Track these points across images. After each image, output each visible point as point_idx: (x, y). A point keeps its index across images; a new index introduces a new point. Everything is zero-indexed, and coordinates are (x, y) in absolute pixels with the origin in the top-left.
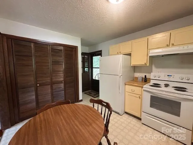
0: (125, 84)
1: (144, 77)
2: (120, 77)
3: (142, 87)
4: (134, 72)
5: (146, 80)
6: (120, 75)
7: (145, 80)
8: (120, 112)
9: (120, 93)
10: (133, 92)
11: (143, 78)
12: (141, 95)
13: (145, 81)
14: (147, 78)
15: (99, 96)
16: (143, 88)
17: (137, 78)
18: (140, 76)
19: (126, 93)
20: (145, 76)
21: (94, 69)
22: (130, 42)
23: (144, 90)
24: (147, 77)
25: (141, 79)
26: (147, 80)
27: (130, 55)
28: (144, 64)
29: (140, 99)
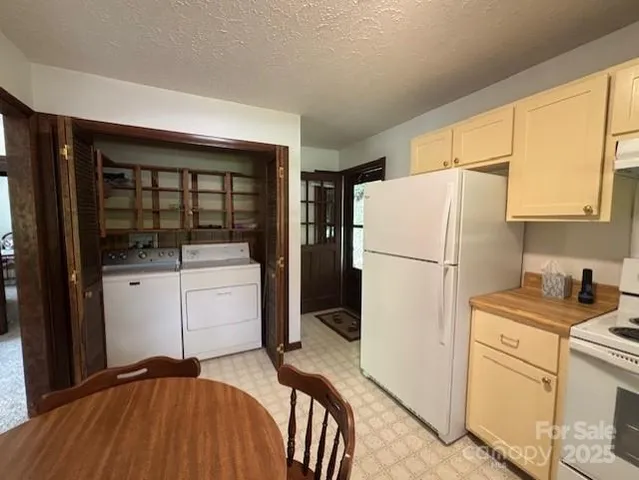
0: (472, 307)
1: (579, 277)
2: (446, 270)
3: (565, 334)
4: (525, 250)
5: (588, 295)
6: (447, 262)
7: (585, 296)
8: (442, 430)
9: (443, 344)
10: (508, 347)
11: (569, 283)
12: (556, 374)
13: (581, 300)
14: (596, 285)
15: (359, 338)
16: (572, 340)
17: (538, 279)
18: (554, 272)
19: (476, 346)
20: (588, 273)
21: (355, 230)
22: (505, 112)
23: (575, 352)
24: (595, 279)
25: (561, 286)
26: (599, 293)
27: (502, 169)
28: (583, 213)
29: (548, 388)
